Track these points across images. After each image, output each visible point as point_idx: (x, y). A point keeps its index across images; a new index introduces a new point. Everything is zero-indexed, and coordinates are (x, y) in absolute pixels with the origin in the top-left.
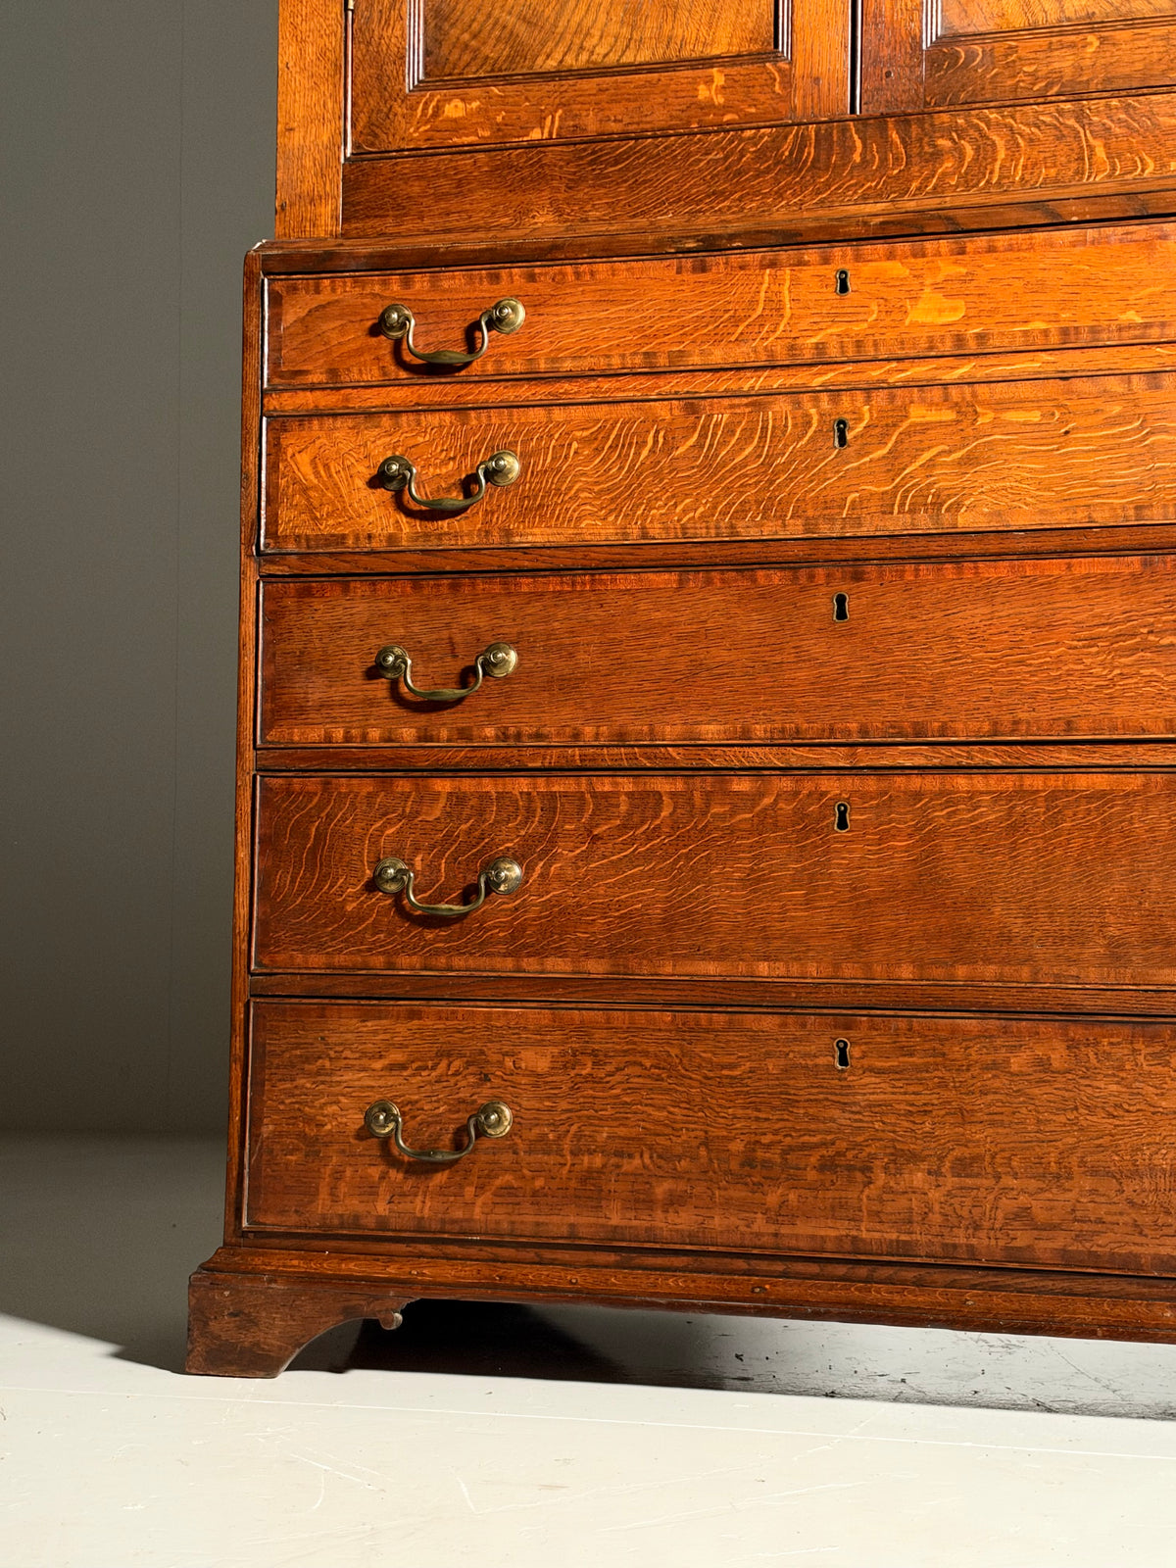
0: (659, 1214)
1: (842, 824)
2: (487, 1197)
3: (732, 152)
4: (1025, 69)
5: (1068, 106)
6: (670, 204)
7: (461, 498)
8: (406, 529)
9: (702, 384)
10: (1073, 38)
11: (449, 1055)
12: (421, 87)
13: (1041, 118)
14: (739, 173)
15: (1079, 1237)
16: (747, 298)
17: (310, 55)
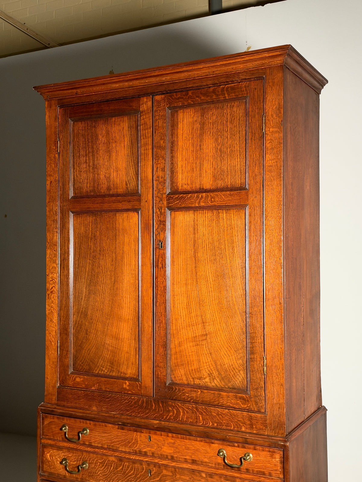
3: (130, 401)
4: (186, 394)
5: (194, 406)
6: (118, 410)
7: (77, 470)
8: (67, 475)
9: (123, 455)
10: (195, 389)
12: (72, 373)
13: (189, 407)
14: (131, 406)
16: (131, 438)
17: (51, 363)
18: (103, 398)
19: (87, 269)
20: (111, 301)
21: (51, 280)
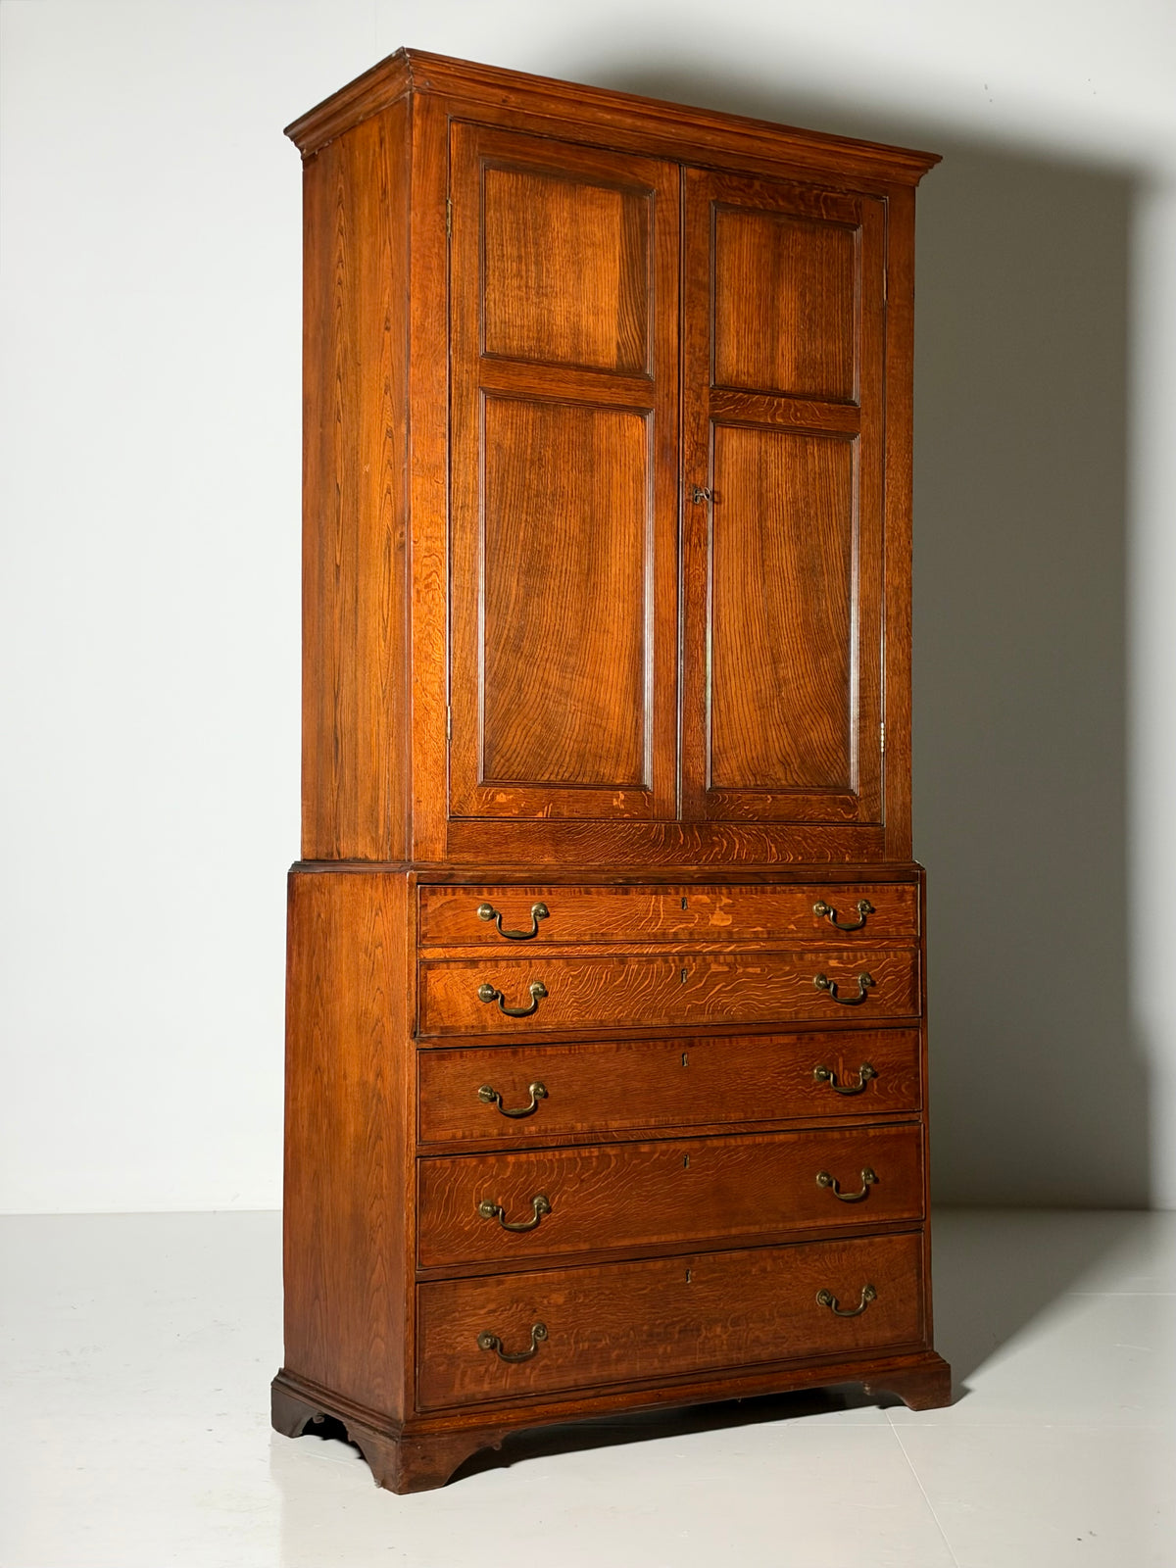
0: (613, 1367)
2: (536, 1373)
3: (630, 834)
4: (745, 807)
5: (761, 827)
6: (604, 856)
9: (625, 950)
10: (762, 795)
11: (517, 1302)
12: (484, 784)
13: (752, 831)
15: (777, 1346)
16: (645, 909)
17: (430, 761)
18: (569, 832)
19: (522, 534)
20: (580, 614)
21: (426, 554)
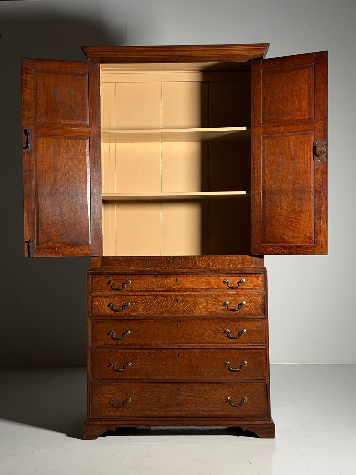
0: (153, 413)
1: (178, 356)
2: (128, 411)
3: (160, 260)
5: (206, 257)
6: (152, 266)
7: (121, 309)
8: (113, 313)
9: (157, 293)
11: (121, 391)
13: (203, 258)
14: (161, 263)
15: (211, 413)
16: (163, 281)
18: (140, 260)
